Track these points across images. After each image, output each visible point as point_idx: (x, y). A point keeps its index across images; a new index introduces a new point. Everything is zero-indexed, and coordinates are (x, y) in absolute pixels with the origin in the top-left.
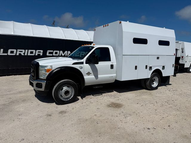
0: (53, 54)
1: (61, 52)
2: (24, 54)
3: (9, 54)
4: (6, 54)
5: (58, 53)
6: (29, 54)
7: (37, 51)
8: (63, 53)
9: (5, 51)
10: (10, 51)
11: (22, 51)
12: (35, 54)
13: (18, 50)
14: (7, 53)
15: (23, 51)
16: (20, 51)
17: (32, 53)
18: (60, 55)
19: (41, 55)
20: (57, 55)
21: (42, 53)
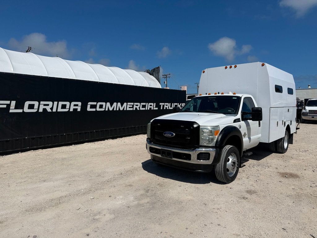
0: (96, 108)
1: (108, 104)
2: (52, 109)
3: (26, 110)
4: (21, 111)
5: (104, 107)
6: (60, 110)
7: (73, 103)
8: (111, 106)
9: (19, 105)
10: (27, 104)
11: (48, 105)
12: (69, 109)
13: (42, 102)
14: (22, 108)
15: (50, 103)
16: (45, 105)
17: (64, 107)
18: (106, 110)
19: (78, 111)
20: (103, 110)
21: (80, 107)
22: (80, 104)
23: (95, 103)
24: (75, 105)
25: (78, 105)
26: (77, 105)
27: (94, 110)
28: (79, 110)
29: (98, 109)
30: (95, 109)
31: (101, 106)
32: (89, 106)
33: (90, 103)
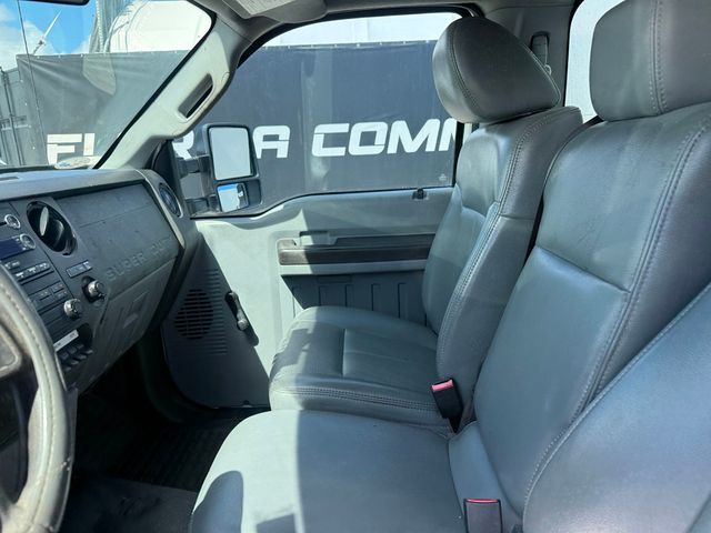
0: (347, 146)
1: (400, 128)
5: (380, 139)
7: (261, 131)
8: (414, 134)
18: (389, 152)
19: (279, 156)
20: (375, 150)
21: (287, 143)
22: (284, 132)
23: (342, 128)
24: (267, 138)
25: (278, 136)
26: (275, 138)
27: (339, 151)
28: (283, 153)
29: (356, 149)
30: (344, 149)
31: (368, 139)
32: (318, 140)
33: (323, 129)
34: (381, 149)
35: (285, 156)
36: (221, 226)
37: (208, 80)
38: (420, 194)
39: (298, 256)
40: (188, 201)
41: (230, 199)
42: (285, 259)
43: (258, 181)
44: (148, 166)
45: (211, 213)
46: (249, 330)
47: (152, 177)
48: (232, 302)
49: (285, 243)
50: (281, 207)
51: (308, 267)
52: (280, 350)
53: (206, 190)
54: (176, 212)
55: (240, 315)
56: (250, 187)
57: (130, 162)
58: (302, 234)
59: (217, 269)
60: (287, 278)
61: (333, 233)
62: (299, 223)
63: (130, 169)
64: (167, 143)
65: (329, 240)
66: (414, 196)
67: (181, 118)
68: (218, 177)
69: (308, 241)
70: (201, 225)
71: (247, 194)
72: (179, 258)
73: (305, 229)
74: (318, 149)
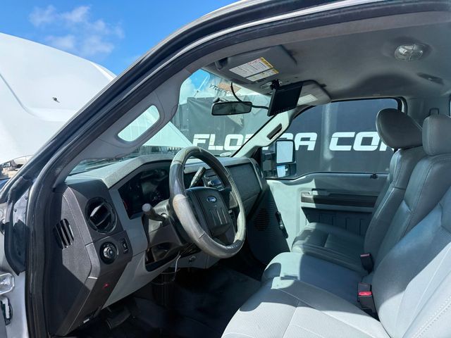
5: (375, 142)
7: (300, 136)
10: (229, 137)
20: (372, 148)
21: (315, 142)
22: (313, 136)
24: (303, 139)
26: (308, 139)
27: (348, 148)
28: (311, 148)
29: (358, 146)
30: (351, 146)
31: (367, 141)
32: (334, 141)
33: (338, 135)
34: (375, 148)
35: (313, 149)
36: (277, 183)
37: (280, 125)
38: (374, 176)
39: (310, 199)
40: (265, 172)
41: (282, 172)
42: (304, 200)
43: (295, 165)
44: (251, 157)
45: (272, 177)
46: (284, 230)
47: (253, 161)
48: (278, 216)
49: (305, 193)
50: (304, 177)
51: (314, 204)
52: (298, 235)
53: (272, 167)
54: (260, 176)
55: (281, 223)
56: (291, 167)
57: (246, 155)
58: (313, 190)
59: (274, 201)
60: (304, 209)
61: (328, 191)
62: (312, 185)
63: (245, 158)
64: (260, 148)
65: (326, 194)
66: (371, 177)
67: (268, 139)
68: (278, 162)
69: (315, 193)
70: (269, 182)
71: (290, 170)
72: (260, 194)
73: (315, 187)
74: (334, 146)
